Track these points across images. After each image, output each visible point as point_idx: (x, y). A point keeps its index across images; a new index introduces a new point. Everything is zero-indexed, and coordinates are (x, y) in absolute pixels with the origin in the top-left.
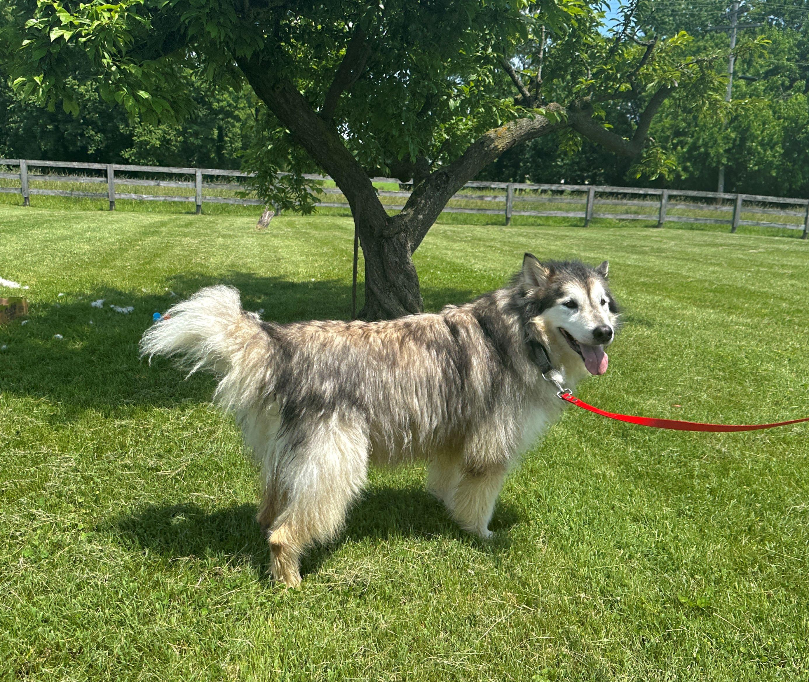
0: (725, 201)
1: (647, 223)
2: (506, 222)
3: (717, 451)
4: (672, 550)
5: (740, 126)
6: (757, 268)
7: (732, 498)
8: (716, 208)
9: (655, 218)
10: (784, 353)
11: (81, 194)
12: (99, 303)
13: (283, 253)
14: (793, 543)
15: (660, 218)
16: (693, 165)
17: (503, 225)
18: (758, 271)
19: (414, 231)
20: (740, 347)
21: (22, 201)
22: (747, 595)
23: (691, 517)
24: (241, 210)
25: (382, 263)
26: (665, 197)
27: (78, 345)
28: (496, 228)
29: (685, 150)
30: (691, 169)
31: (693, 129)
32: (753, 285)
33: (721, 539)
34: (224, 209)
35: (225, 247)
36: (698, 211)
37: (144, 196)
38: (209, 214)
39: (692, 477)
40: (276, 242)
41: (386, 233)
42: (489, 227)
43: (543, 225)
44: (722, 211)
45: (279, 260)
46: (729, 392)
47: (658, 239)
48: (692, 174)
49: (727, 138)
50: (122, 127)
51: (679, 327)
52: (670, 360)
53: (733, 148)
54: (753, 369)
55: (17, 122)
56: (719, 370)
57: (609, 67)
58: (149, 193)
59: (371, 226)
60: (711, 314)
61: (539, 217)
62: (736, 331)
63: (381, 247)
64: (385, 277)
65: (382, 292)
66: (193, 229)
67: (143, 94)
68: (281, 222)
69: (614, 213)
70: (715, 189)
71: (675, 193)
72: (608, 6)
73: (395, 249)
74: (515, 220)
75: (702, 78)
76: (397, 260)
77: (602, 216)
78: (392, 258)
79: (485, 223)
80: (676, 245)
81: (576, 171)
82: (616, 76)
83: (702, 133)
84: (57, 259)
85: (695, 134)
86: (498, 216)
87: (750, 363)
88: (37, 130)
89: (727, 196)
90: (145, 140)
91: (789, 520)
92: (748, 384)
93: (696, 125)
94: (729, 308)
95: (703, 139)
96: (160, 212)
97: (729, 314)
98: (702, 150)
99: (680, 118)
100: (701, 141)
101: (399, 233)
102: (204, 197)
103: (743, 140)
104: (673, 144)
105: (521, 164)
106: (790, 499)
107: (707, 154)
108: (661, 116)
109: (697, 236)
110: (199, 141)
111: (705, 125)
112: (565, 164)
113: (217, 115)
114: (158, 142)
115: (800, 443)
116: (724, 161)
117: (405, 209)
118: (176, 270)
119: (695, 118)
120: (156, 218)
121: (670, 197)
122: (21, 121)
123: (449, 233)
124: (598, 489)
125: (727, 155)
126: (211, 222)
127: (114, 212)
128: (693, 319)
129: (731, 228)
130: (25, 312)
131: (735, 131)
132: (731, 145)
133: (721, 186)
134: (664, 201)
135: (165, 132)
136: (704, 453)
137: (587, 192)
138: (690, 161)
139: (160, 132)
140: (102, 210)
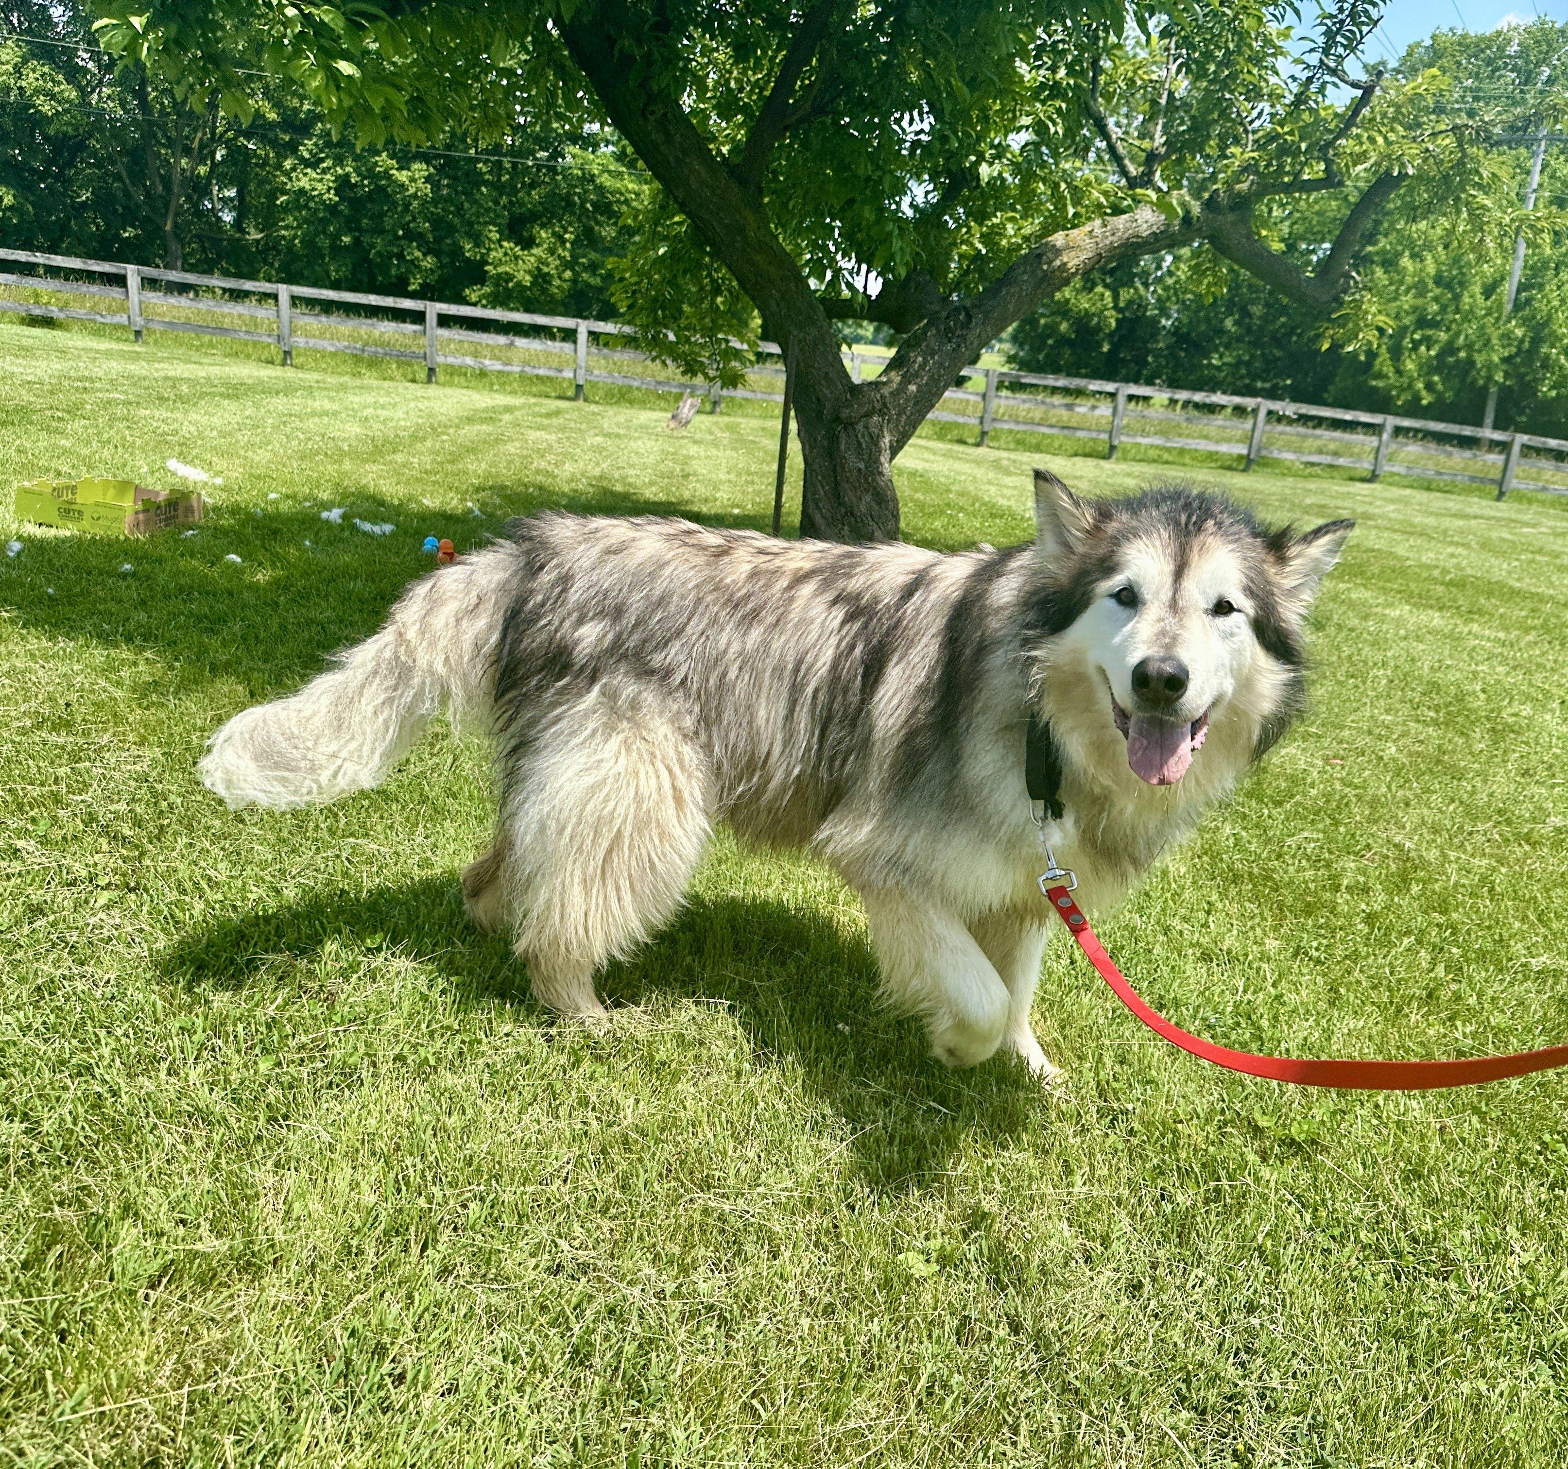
0: (1494, 445)
1: (1352, 474)
2: (1110, 452)
3: (1395, 846)
4: (1265, 1023)
5: (1534, 317)
6: (1530, 556)
7: (1408, 933)
8: (1475, 456)
9: (1366, 466)
10: (1554, 690)
11: (380, 350)
12: (334, 515)
13: (696, 466)
14: (1512, 1030)
15: (1375, 465)
16: (1444, 381)
17: (1104, 458)
18: (1533, 561)
19: (899, 415)
20: (1475, 673)
21: (278, 359)
22: (1398, 1123)
23: (1318, 962)
24: (652, 399)
25: (835, 471)
26: (1389, 429)
27: (262, 577)
28: (1091, 462)
29: (1433, 353)
30: (1440, 387)
31: (1450, 317)
32: (1518, 580)
33: (1368, 1008)
34: (622, 396)
35: (599, 449)
36: (1442, 458)
37: (487, 362)
38: (597, 403)
39: (1337, 888)
40: (693, 450)
41: (845, 413)
42: (1078, 460)
43: (1173, 463)
44: (1485, 461)
45: (686, 476)
46: (1439, 746)
47: (1367, 499)
48: (1440, 396)
49: (1507, 337)
50: (468, 247)
51: (1369, 634)
52: (1340, 683)
53: (1517, 354)
54: (1492, 711)
55: (293, 228)
56: (1429, 708)
57: (1286, 129)
58: (498, 359)
59: (818, 399)
60: (1437, 619)
61: (1168, 450)
62: (1474, 649)
63: (834, 439)
64: (837, 495)
65: (829, 525)
66: (555, 421)
67: (345, 68)
68: (716, 423)
69: (1298, 451)
70: (1478, 423)
71: (1406, 423)
72: (1297, 12)
73: (860, 444)
74: (1125, 451)
75: (1461, 163)
76: (862, 465)
77: (1275, 454)
78: (854, 462)
79: (1071, 452)
80: (1397, 511)
81: (1242, 377)
82: (1299, 147)
83: (1466, 325)
84: (295, 443)
85: (1454, 326)
86: (1094, 440)
87: (1489, 700)
88: (324, 242)
89: (1498, 436)
90: (507, 273)
91: (1511, 984)
92: (1478, 736)
93: (1457, 311)
94: (1470, 612)
95: (1467, 336)
96: (513, 392)
97: (1466, 622)
98: (1462, 354)
99: (1430, 295)
100: (1462, 338)
101: (868, 415)
102: (589, 371)
103: (1536, 341)
104: (1413, 341)
105: (1150, 359)
106: (1519, 945)
107: (1470, 363)
108: (1397, 289)
109: (1436, 500)
110: (598, 280)
111: (1471, 311)
112: (1224, 364)
113: (631, 235)
114: (528, 278)
115: (1557, 845)
116: (1499, 377)
117: (886, 372)
118: (498, 476)
119: (1457, 298)
120: (502, 400)
121: (1398, 431)
122: (299, 227)
123: (1005, 463)
124: (1147, 894)
125: (1504, 367)
126: (594, 414)
127: (434, 386)
128: (1399, 622)
129: (1496, 492)
130: (197, 517)
131: (1523, 325)
132: (1514, 350)
133: (1489, 419)
134: (1385, 436)
135: (540, 261)
136: (1368, 847)
137: (1255, 411)
138: (1440, 373)
139: (532, 259)
140: (413, 381)
